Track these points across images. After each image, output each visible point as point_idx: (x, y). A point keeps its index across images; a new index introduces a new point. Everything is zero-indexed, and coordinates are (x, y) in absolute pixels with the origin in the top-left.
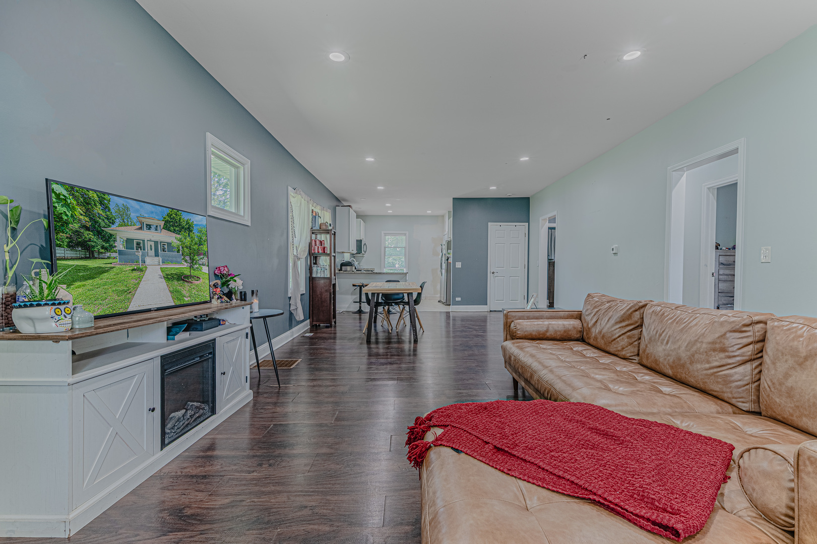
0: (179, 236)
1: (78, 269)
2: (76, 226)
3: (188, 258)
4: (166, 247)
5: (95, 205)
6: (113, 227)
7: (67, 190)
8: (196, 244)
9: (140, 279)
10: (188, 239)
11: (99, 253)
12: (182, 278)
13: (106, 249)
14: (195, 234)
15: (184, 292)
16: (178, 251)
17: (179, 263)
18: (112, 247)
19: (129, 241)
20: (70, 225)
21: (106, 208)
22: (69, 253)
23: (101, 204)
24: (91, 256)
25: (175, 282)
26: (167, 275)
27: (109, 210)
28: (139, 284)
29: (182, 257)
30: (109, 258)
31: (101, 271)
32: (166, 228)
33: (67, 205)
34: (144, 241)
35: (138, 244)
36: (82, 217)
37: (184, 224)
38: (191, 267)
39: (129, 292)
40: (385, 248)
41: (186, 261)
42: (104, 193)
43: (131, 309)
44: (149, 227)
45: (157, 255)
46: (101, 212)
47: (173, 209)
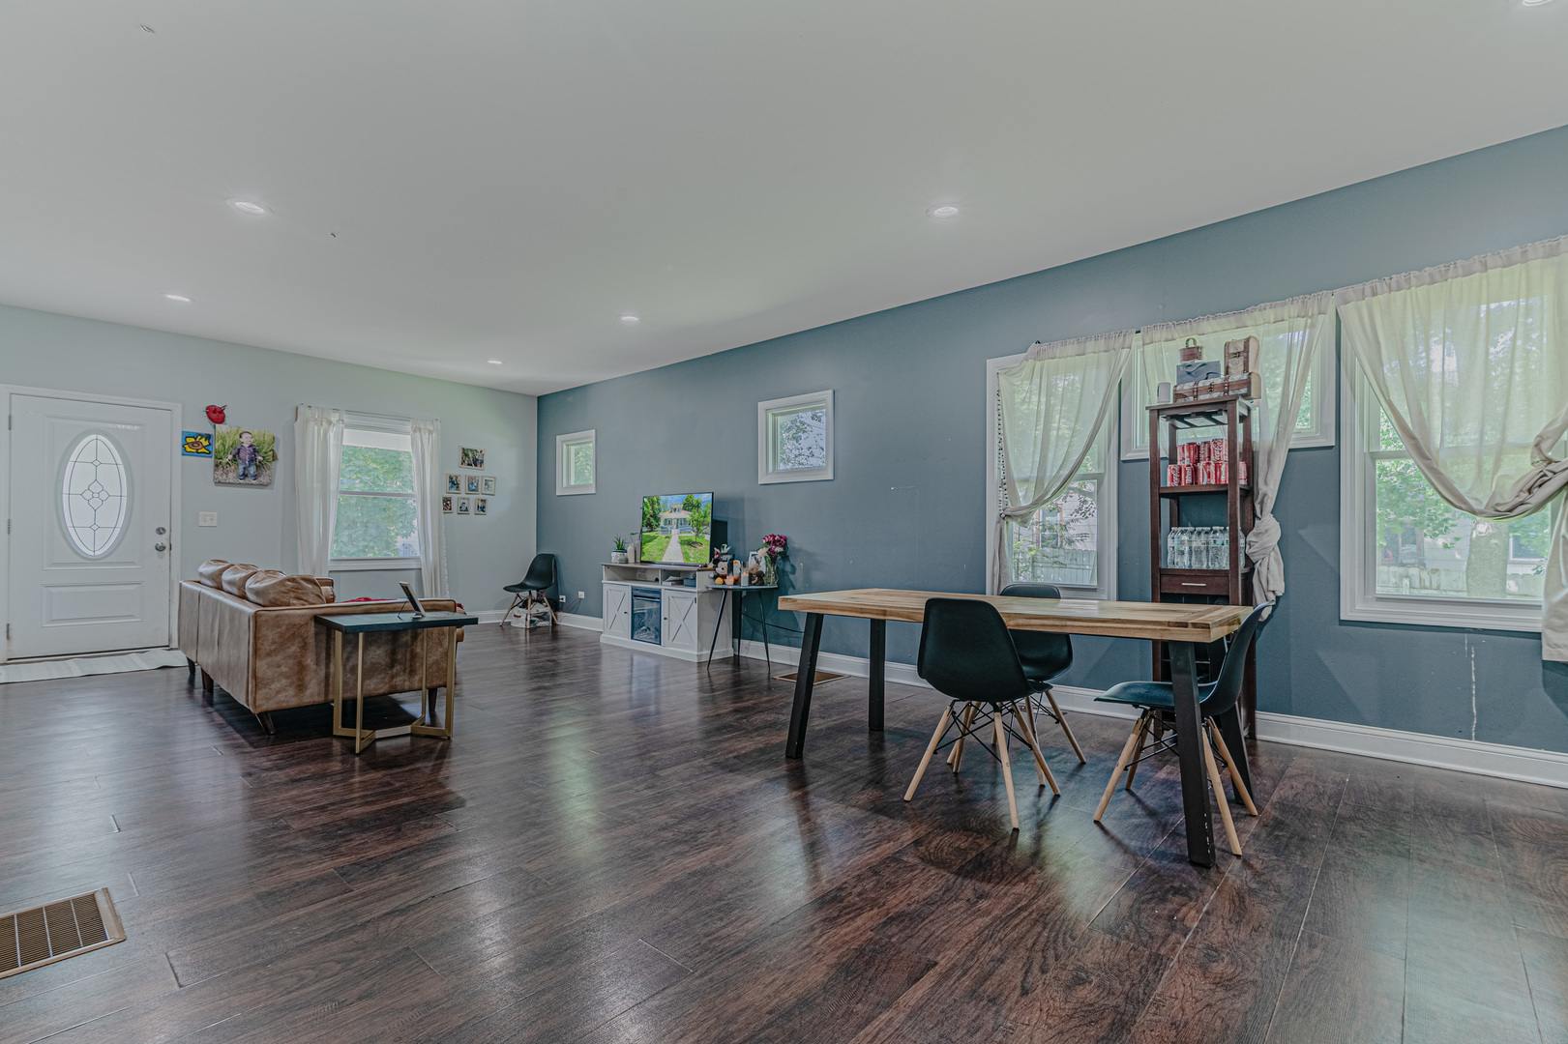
0: (691, 513)
1: (647, 537)
2: (649, 516)
3: (695, 529)
4: (683, 521)
6: (661, 514)
7: (648, 499)
8: (702, 516)
9: (668, 542)
10: (697, 514)
11: (654, 528)
12: (690, 543)
13: (657, 526)
14: (702, 510)
15: (691, 555)
16: (690, 524)
17: (690, 532)
18: (659, 525)
19: (666, 521)
20: (647, 516)
22: (646, 529)
24: (652, 530)
25: (686, 546)
26: (681, 541)
27: (660, 505)
28: (667, 546)
29: (692, 528)
30: (658, 531)
31: (655, 538)
32: (684, 509)
33: (647, 507)
34: (672, 519)
35: (670, 521)
36: (651, 511)
37: (695, 503)
38: (697, 535)
41: (694, 531)
43: (663, 560)
44: (676, 510)
45: (678, 527)
47: (689, 494)
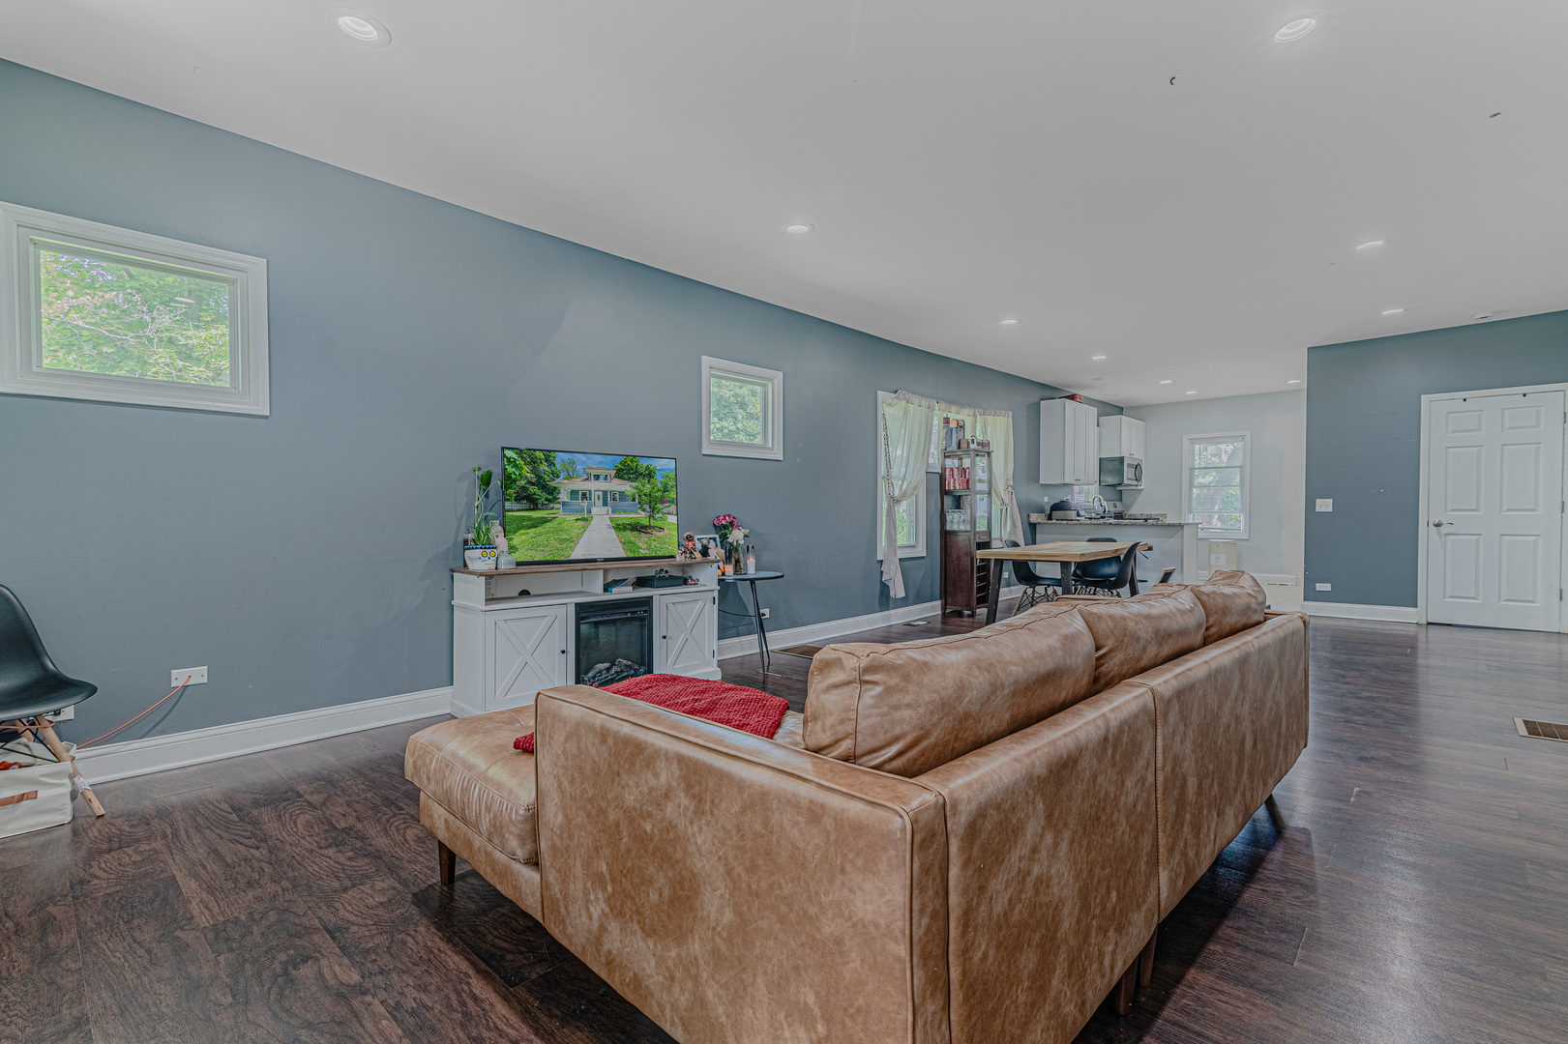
0: (634, 484)
1: (522, 519)
2: (523, 482)
3: (647, 507)
4: (617, 496)
5: (541, 463)
6: (558, 480)
7: (516, 453)
8: (659, 490)
9: (585, 529)
10: (648, 486)
11: (543, 504)
12: (638, 528)
13: (550, 501)
14: (659, 481)
15: (640, 544)
16: (634, 500)
17: (636, 512)
18: (556, 498)
19: (574, 493)
20: (518, 483)
21: (551, 464)
22: (516, 506)
23: (546, 461)
24: (536, 508)
25: (629, 533)
26: (617, 525)
27: (554, 465)
28: (583, 533)
29: (639, 506)
30: (552, 509)
31: (544, 521)
32: (619, 476)
33: (516, 466)
34: (590, 491)
35: (584, 495)
36: (528, 475)
37: (642, 470)
38: (651, 516)
39: (573, 541)
40: (1192, 469)
41: (644, 510)
42: (550, 451)
43: (573, 557)
44: (597, 477)
45: (605, 504)
46: (546, 469)
47: (627, 456)
